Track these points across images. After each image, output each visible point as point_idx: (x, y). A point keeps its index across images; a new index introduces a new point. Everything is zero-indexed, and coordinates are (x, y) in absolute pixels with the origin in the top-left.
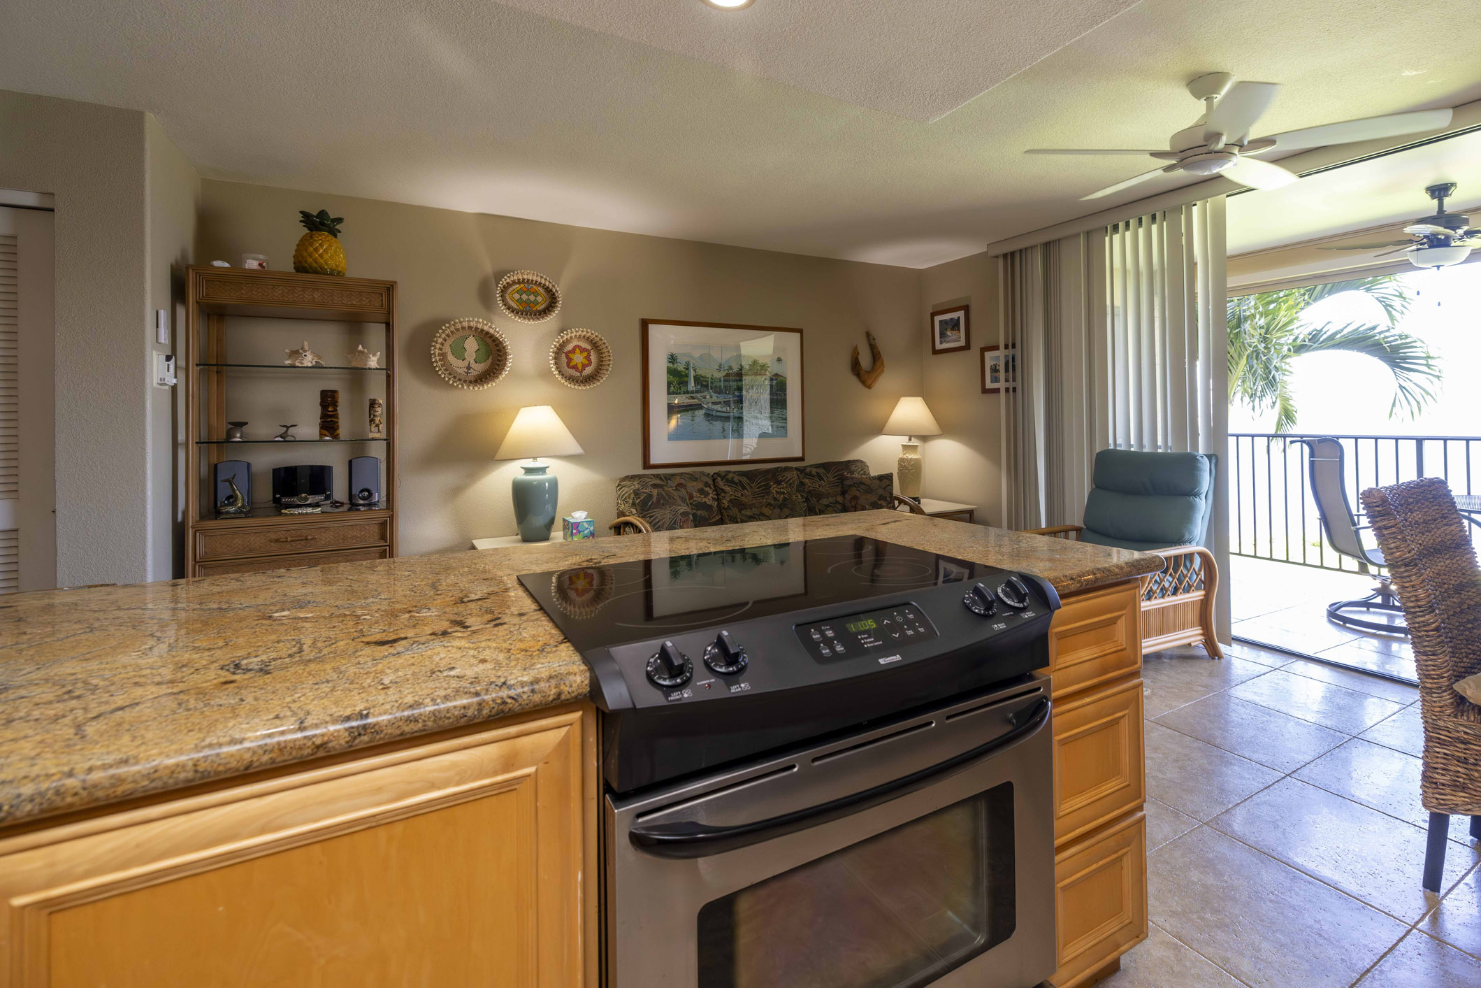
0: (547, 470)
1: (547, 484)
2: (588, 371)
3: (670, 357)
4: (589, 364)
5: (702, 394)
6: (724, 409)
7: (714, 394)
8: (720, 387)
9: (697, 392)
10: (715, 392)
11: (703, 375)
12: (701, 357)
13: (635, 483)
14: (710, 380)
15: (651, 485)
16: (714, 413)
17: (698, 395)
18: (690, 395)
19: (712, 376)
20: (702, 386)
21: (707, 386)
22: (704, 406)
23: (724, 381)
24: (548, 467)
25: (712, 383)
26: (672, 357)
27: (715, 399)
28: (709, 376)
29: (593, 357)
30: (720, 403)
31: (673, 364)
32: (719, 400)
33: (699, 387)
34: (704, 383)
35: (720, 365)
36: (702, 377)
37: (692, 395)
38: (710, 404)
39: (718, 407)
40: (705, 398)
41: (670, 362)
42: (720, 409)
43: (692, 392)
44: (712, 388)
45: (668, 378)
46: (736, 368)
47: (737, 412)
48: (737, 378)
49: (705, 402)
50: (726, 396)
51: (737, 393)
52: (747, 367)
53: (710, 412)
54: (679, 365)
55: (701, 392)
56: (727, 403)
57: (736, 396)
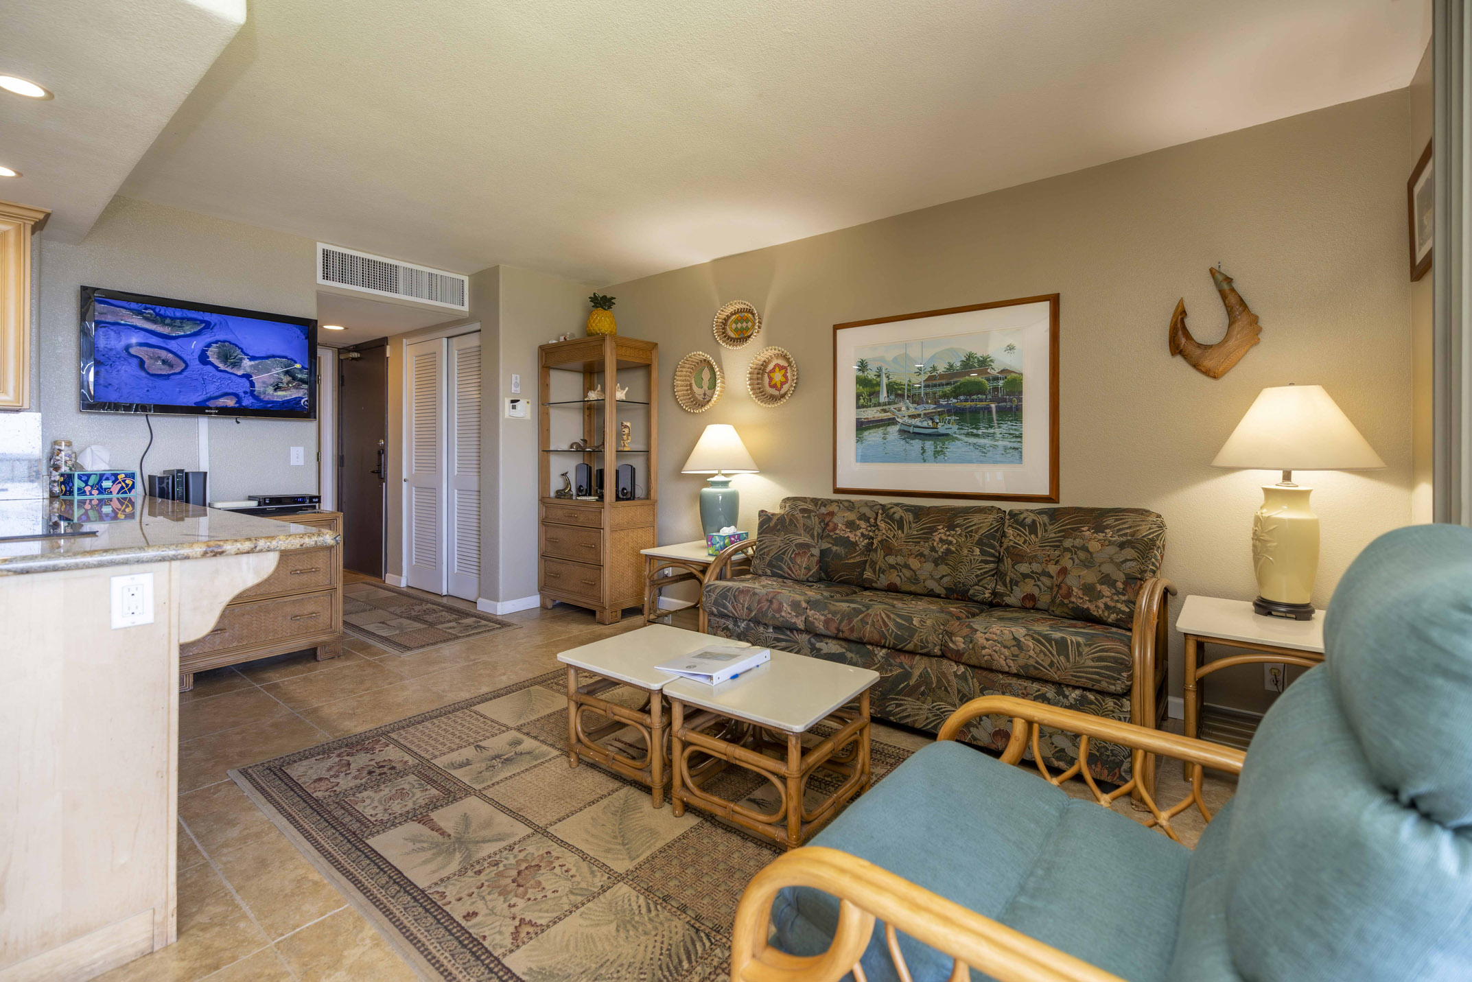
2: (786, 388)
3: (859, 363)
4: (786, 382)
5: (896, 406)
6: (925, 424)
7: (911, 405)
8: (920, 394)
9: (889, 404)
10: (913, 402)
11: (898, 381)
14: (906, 387)
16: (911, 430)
17: (892, 407)
18: (881, 408)
19: (910, 381)
20: (897, 395)
21: (902, 395)
22: (899, 420)
23: (925, 387)
25: (907, 390)
26: (864, 363)
27: (912, 411)
28: (905, 382)
29: (790, 373)
30: (919, 415)
31: (863, 372)
33: (892, 397)
34: (899, 392)
35: (921, 367)
36: (897, 384)
37: (884, 407)
38: (908, 418)
39: (916, 422)
40: (900, 410)
41: (860, 370)
42: (919, 424)
43: (885, 404)
44: (908, 397)
45: (857, 389)
46: (942, 368)
47: (942, 428)
48: (944, 382)
49: (900, 416)
50: (927, 406)
51: (943, 402)
52: (959, 364)
53: (906, 428)
54: (869, 371)
55: (895, 403)
56: (929, 416)
57: (942, 406)
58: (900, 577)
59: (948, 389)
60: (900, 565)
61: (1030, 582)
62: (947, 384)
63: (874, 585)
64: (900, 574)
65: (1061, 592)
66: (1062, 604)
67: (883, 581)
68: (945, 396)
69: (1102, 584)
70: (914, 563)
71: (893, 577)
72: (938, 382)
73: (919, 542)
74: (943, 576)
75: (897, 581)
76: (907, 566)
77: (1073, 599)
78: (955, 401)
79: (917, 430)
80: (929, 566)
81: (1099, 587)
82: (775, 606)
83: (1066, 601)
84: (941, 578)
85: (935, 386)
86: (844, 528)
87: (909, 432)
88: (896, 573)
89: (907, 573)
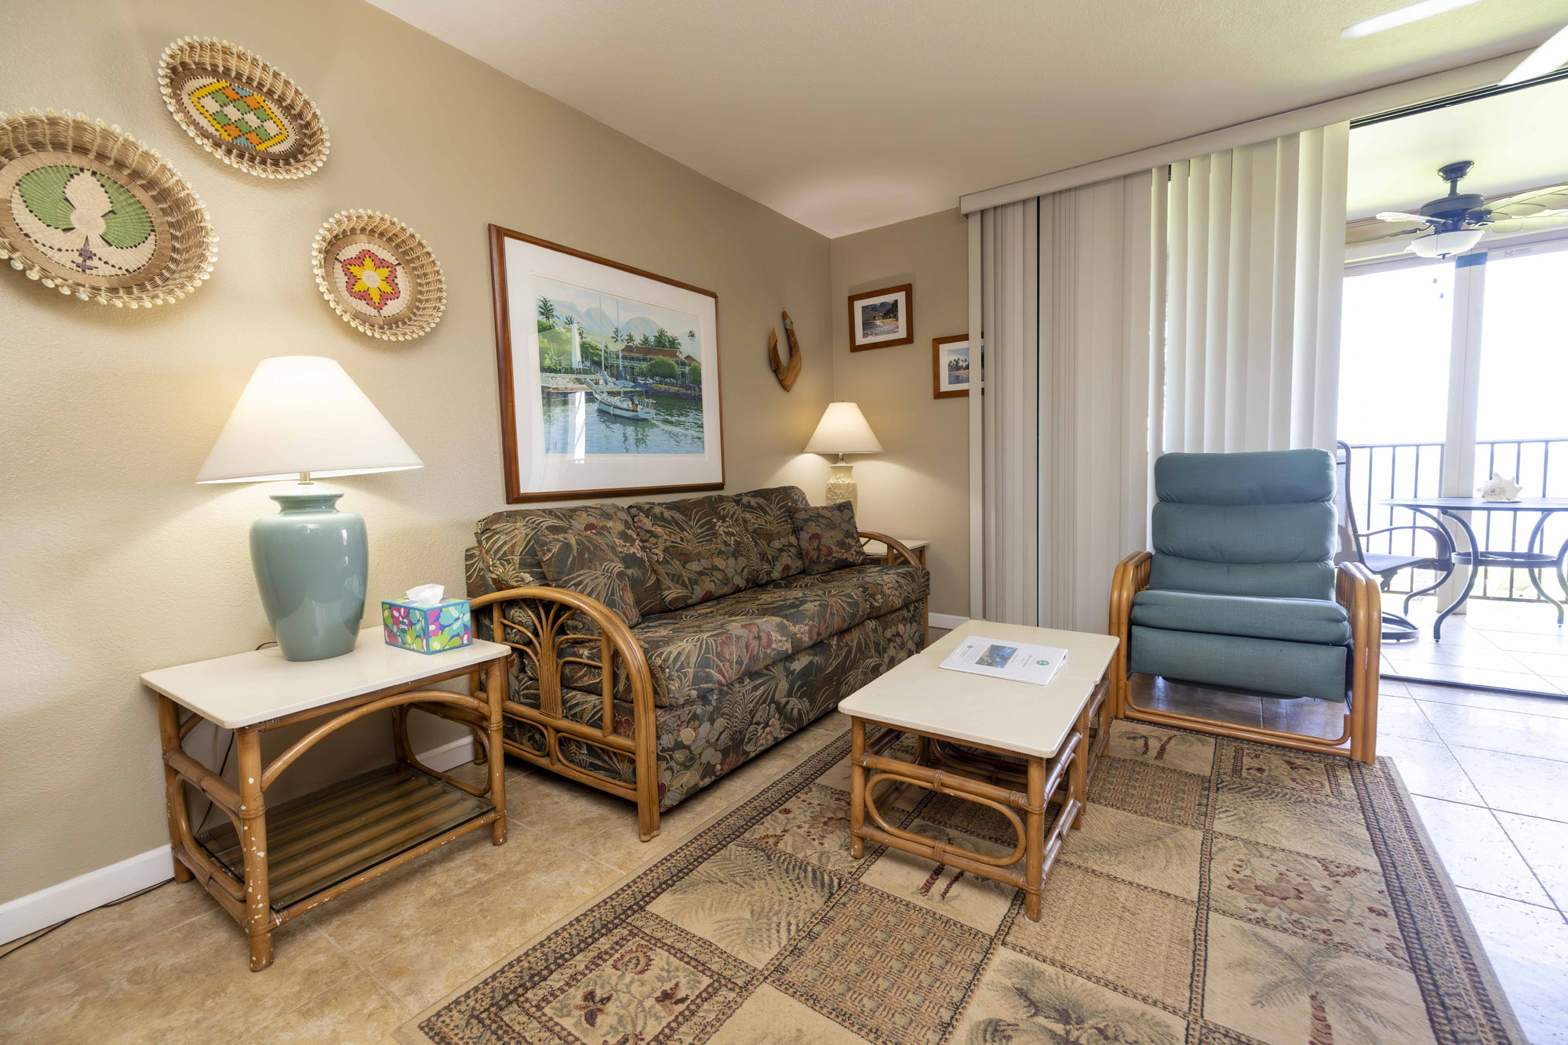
0: (338, 504)
1: (344, 533)
2: (393, 308)
3: (541, 304)
4: (395, 294)
5: (592, 377)
6: (625, 405)
7: (609, 379)
8: (618, 367)
9: (586, 372)
10: (612, 376)
11: (594, 344)
12: (588, 312)
13: (518, 525)
14: (602, 353)
15: (547, 528)
16: (611, 410)
17: (589, 377)
18: (575, 376)
19: (606, 347)
20: (594, 363)
21: (597, 364)
22: (597, 396)
23: (624, 358)
24: (340, 496)
25: (606, 359)
26: (545, 305)
27: (611, 387)
28: (601, 346)
29: (402, 279)
30: (618, 393)
31: (548, 318)
32: (616, 389)
33: (588, 364)
34: (596, 358)
35: (617, 331)
36: (592, 347)
37: (579, 376)
38: (605, 395)
39: (616, 401)
40: (597, 384)
41: (542, 314)
42: (619, 404)
43: (579, 372)
44: (606, 367)
45: (541, 342)
46: (638, 340)
47: (642, 412)
48: (641, 356)
49: (598, 391)
50: (626, 383)
51: (641, 381)
52: (653, 339)
53: (606, 408)
54: (555, 319)
55: (591, 373)
56: (629, 395)
57: (639, 385)
58: (714, 581)
59: (644, 365)
60: (708, 569)
61: (785, 554)
62: (644, 360)
63: (690, 601)
64: (713, 578)
65: (822, 553)
66: (827, 561)
67: (699, 592)
68: (642, 374)
69: (847, 538)
70: (719, 562)
71: (708, 585)
72: (635, 355)
73: (711, 540)
74: (744, 568)
75: (711, 587)
76: (715, 568)
77: (835, 555)
78: (651, 381)
79: (618, 412)
80: (731, 561)
81: (847, 541)
82: (764, 641)
83: (829, 558)
84: (742, 571)
85: (632, 359)
86: (621, 542)
87: (609, 413)
88: (709, 579)
89: (719, 575)
